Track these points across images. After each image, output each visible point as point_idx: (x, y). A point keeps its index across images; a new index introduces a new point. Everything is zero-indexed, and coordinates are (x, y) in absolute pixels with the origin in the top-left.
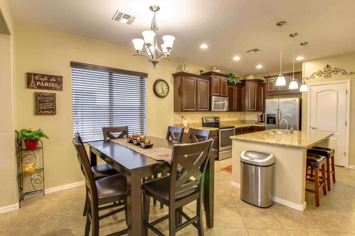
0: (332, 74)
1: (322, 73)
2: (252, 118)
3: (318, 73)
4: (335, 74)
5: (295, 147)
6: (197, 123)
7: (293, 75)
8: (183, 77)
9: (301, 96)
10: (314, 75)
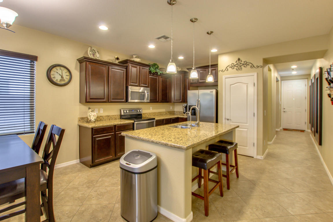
0: (242, 67)
1: (235, 66)
2: (179, 109)
3: (231, 66)
4: (244, 67)
5: (175, 147)
6: (113, 116)
7: (209, 68)
8: (87, 63)
9: (218, 88)
10: (228, 67)
